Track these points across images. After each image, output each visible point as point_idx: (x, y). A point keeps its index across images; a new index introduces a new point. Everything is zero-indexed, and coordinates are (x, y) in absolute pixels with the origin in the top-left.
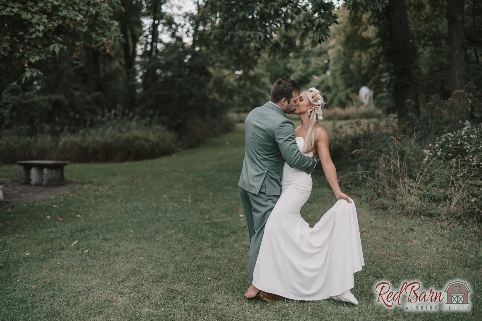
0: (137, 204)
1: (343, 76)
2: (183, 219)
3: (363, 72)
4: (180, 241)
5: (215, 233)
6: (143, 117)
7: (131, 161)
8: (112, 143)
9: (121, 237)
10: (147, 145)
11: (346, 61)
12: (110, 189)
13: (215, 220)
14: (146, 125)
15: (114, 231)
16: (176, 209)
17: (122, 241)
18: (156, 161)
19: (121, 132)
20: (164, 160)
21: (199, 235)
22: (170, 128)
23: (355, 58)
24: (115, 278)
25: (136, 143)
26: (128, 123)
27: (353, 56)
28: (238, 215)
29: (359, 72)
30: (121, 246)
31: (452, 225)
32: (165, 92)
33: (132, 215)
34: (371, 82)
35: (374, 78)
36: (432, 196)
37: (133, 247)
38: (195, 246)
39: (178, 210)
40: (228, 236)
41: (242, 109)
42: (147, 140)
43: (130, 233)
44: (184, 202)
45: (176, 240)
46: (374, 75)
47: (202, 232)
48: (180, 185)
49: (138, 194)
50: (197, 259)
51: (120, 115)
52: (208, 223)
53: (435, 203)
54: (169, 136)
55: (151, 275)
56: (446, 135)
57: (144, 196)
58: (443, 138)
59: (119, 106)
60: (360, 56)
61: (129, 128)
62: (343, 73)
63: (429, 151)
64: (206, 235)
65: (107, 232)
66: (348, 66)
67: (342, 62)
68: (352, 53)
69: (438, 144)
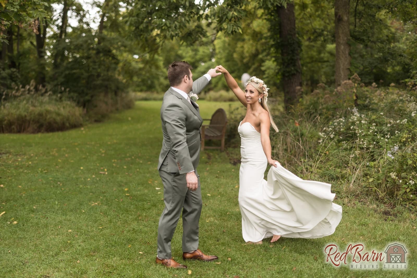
0: (56, 175)
1: (228, 63)
2: (104, 191)
3: (245, 61)
4: (105, 214)
5: (136, 205)
6: (55, 92)
7: (43, 133)
8: (26, 116)
9: (47, 208)
10: (58, 119)
11: (230, 51)
12: (28, 159)
13: (134, 193)
14: (56, 100)
15: (39, 202)
16: (95, 181)
17: (48, 212)
18: (67, 134)
19: (34, 106)
20: (73, 133)
21: (122, 208)
22: (78, 104)
23: (238, 49)
24: (48, 252)
25: (48, 116)
26: (41, 98)
27: (236, 47)
28: (154, 187)
29: (242, 61)
30: (49, 217)
31: (353, 202)
32: (75, 71)
33: (54, 186)
34: (251, 70)
35: (254, 67)
36: (331, 175)
37: (61, 219)
38: (120, 218)
39: (97, 182)
40: (150, 208)
41: (139, 89)
42: (58, 114)
43: (55, 204)
44: (101, 174)
45: (101, 212)
46: (253, 64)
47: (124, 205)
48: (95, 158)
49: (56, 165)
50: (125, 232)
51: (34, 90)
52: (128, 196)
53: (334, 181)
54: (78, 111)
55: (83, 249)
56: (338, 120)
57: (62, 167)
58: (335, 122)
59: (33, 82)
60: (242, 47)
61: (42, 103)
62: (227, 61)
63: (323, 133)
64: (129, 207)
65: (32, 203)
66: (232, 55)
67: (227, 51)
68: (236, 44)
69: (332, 128)
